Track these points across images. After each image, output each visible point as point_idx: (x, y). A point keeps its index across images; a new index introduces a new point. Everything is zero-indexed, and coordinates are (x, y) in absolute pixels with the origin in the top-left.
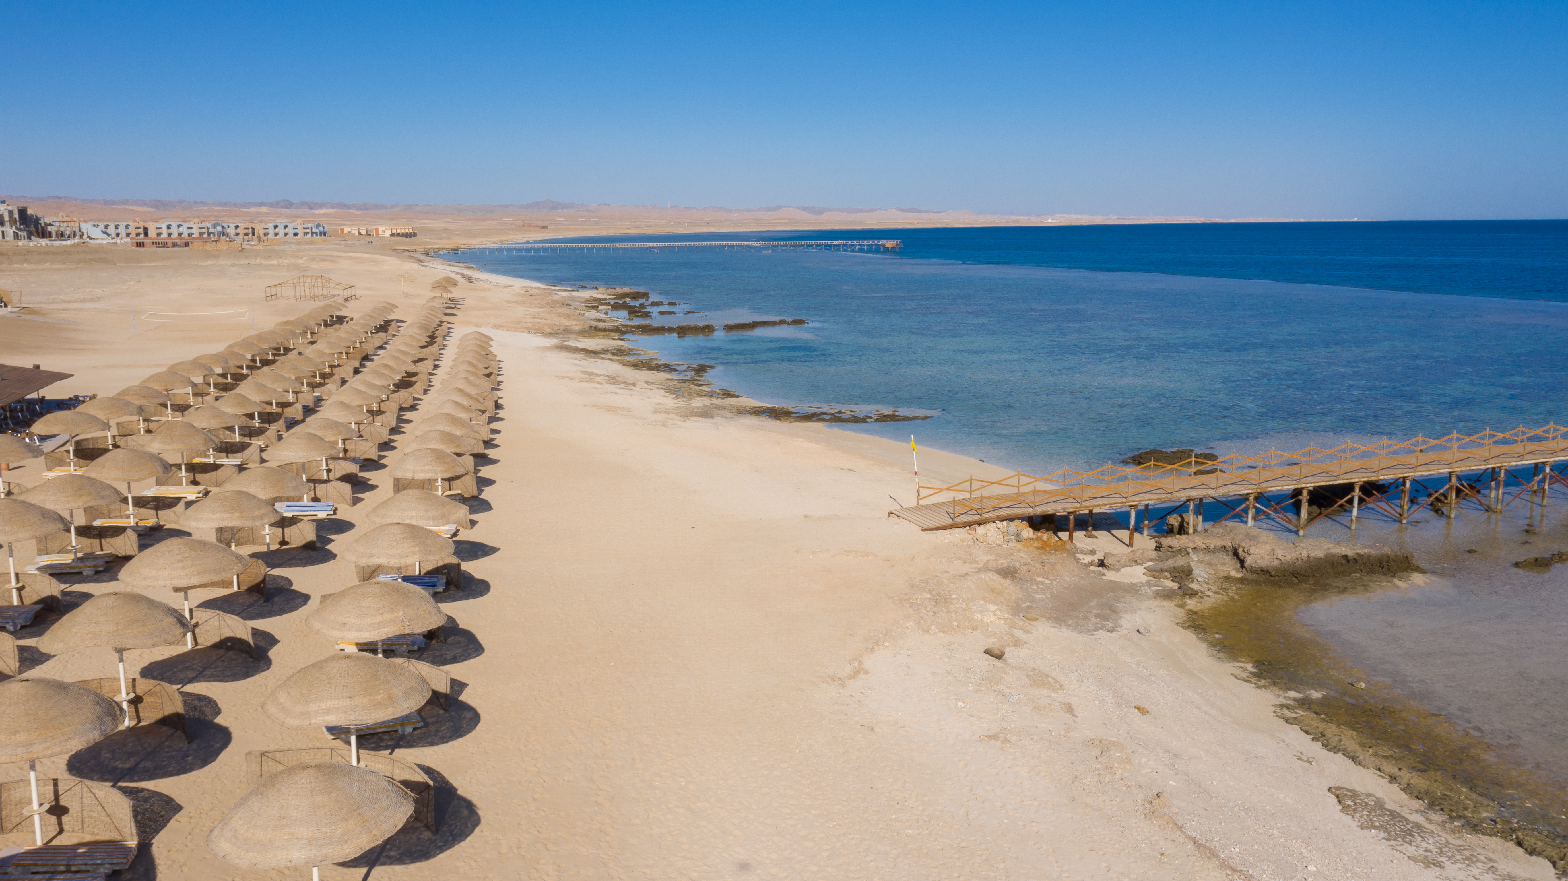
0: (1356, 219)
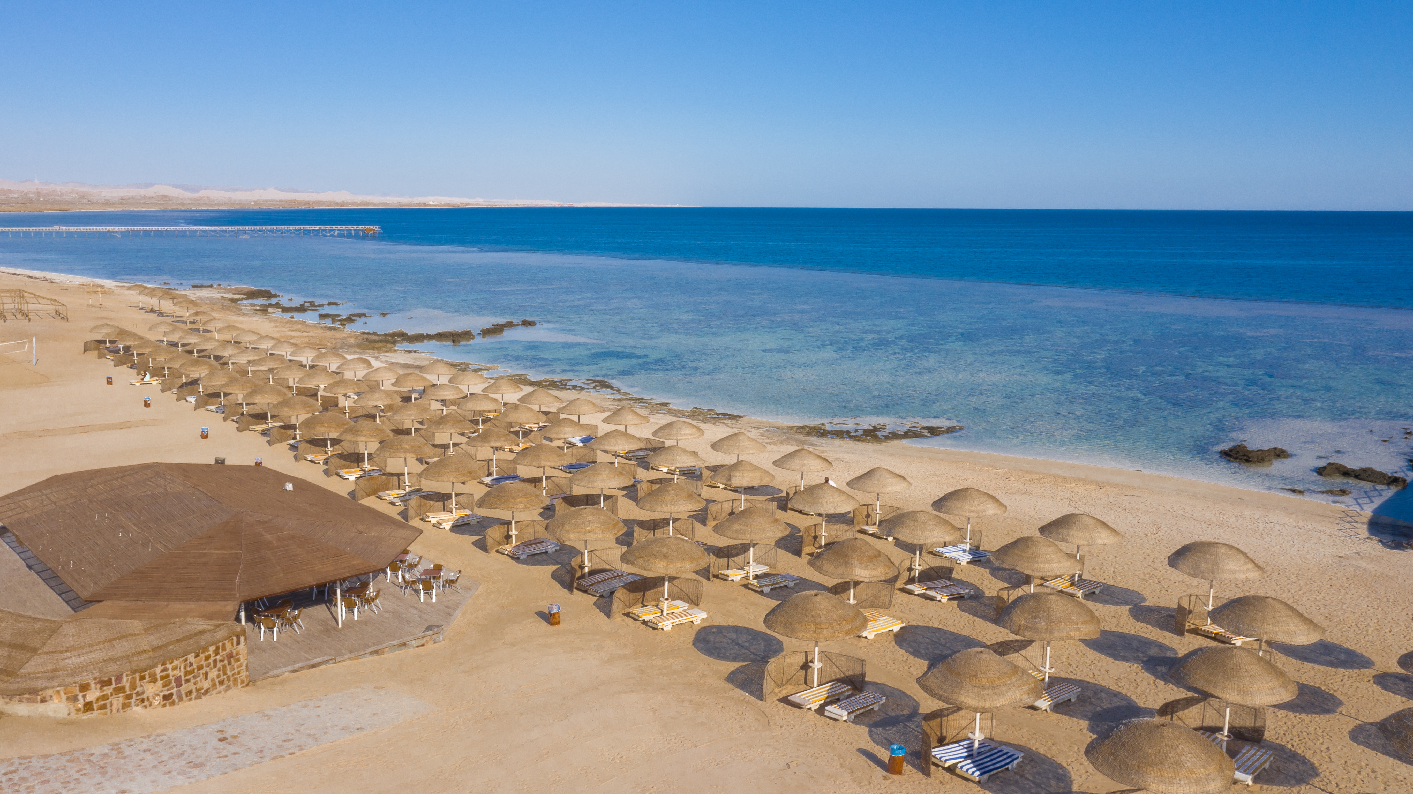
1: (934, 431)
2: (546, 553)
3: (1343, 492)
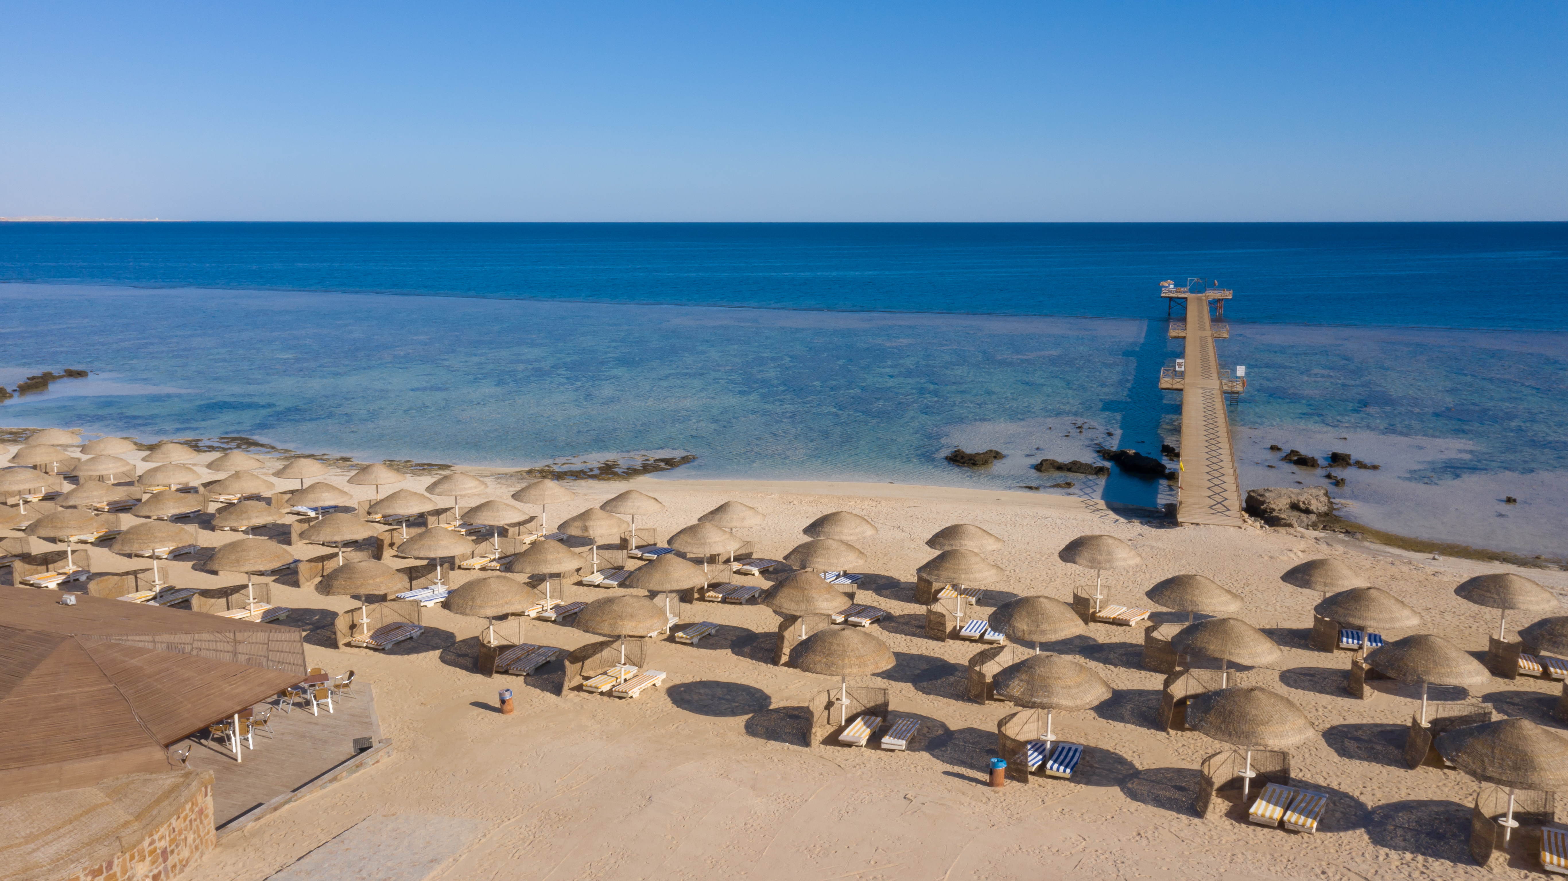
0: (157, 220)
1: (670, 463)
2: (411, 638)
3: (1069, 485)
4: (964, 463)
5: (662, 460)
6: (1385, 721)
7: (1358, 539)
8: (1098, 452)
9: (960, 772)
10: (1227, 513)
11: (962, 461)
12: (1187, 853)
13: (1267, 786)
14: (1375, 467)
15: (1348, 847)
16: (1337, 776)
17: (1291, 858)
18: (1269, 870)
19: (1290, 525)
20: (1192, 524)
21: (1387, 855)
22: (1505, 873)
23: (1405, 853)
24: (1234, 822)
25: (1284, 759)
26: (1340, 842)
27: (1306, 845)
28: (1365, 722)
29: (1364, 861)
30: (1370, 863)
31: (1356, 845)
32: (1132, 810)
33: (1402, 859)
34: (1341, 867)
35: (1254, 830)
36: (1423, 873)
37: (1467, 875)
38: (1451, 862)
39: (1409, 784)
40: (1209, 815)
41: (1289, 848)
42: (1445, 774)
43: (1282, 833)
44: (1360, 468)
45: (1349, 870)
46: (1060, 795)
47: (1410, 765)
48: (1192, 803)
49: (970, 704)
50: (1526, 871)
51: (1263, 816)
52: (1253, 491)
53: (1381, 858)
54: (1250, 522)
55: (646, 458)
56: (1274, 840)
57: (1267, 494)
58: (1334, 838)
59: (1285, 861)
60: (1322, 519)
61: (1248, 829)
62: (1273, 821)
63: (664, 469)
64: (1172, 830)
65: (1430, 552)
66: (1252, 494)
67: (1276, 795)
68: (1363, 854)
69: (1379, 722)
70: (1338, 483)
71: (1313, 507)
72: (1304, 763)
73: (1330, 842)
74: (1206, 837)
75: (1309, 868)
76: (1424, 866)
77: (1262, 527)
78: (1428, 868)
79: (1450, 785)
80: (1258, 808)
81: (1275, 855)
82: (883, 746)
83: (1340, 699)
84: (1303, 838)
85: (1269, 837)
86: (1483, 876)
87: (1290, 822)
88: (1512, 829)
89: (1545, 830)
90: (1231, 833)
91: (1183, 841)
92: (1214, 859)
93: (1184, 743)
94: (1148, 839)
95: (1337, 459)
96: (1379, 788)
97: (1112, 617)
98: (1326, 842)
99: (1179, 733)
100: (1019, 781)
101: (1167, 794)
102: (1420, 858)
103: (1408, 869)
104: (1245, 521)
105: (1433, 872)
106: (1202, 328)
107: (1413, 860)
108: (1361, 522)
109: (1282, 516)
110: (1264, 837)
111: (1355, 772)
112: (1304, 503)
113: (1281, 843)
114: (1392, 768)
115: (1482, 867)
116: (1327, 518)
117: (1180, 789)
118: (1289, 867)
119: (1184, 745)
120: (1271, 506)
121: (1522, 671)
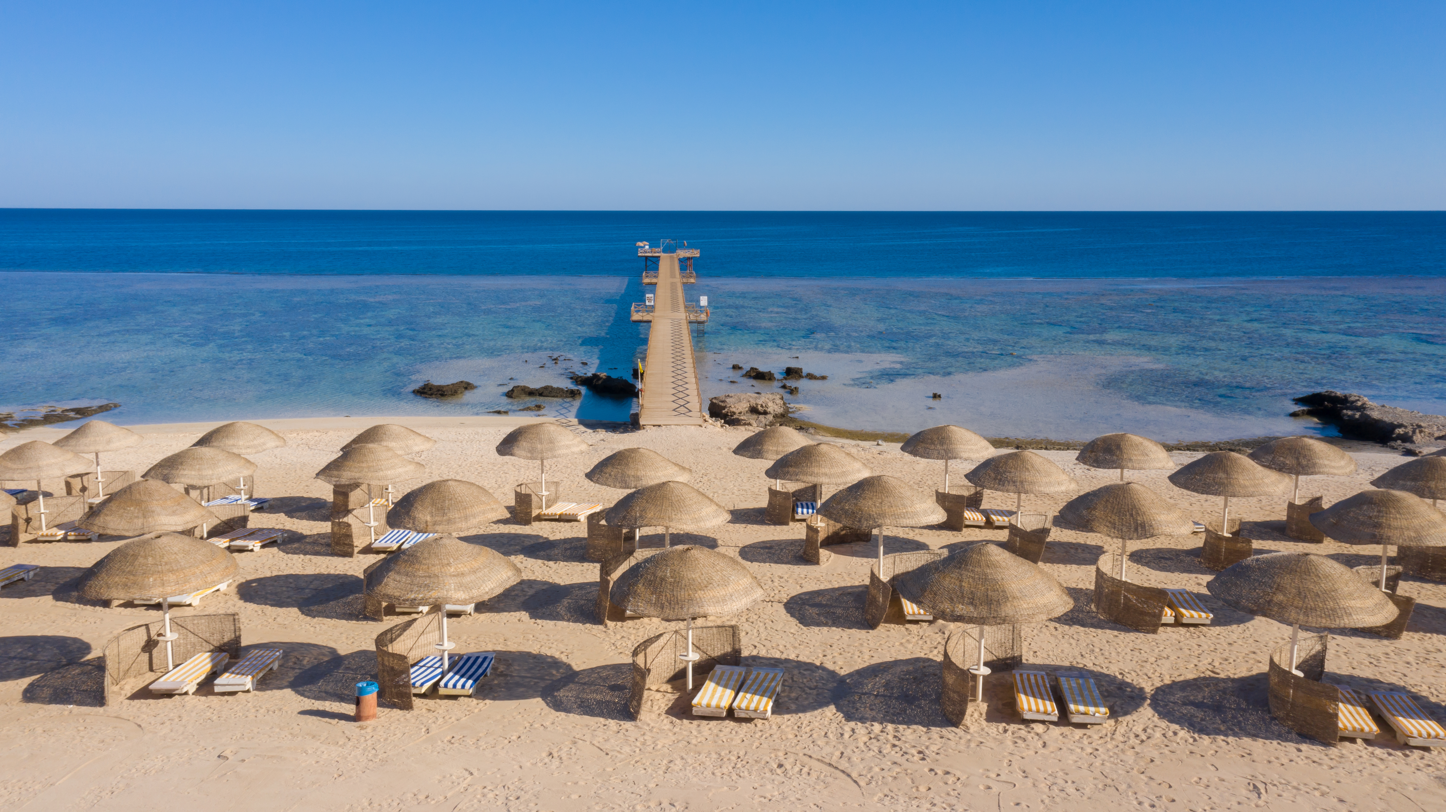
1: (83, 413)
3: (539, 407)
4: (431, 394)
5: (72, 410)
6: (843, 584)
7: (811, 433)
8: (571, 378)
9: (321, 708)
10: (689, 414)
11: (430, 392)
12: (609, 769)
13: (715, 669)
14: (823, 378)
15: (808, 729)
16: (795, 648)
17: (741, 754)
18: (713, 774)
19: (750, 424)
20: (654, 426)
21: (853, 730)
22: (983, 730)
23: (872, 725)
24: (674, 719)
25: (734, 635)
26: (799, 724)
27: (760, 734)
28: (822, 587)
29: (827, 743)
30: (834, 743)
31: (817, 724)
32: (547, 724)
33: (869, 733)
34: (801, 755)
35: (699, 726)
36: (894, 746)
37: (943, 740)
38: (924, 726)
39: (872, 645)
40: (644, 715)
41: (739, 742)
42: (907, 629)
43: (732, 724)
44: (810, 379)
45: (810, 757)
46: (453, 719)
47: (871, 625)
48: (626, 704)
49: (365, 622)
50: (1004, 724)
51: (708, 706)
52: (715, 398)
53: (846, 736)
54: (710, 421)
55: (53, 409)
56: (721, 735)
57: (728, 400)
58: (792, 719)
59: (733, 758)
60: (779, 420)
61: (691, 725)
62: (721, 710)
63: (72, 419)
64: (595, 742)
65: (874, 441)
66: (714, 401)
67: (725, 677)
68: (826, 734)
69: (837, 586)
70: (793, 391)
71: (770, 410)
72: (758, 639)
73: (788, 726)
74: (638, 744)
75: (763, 762)
76: (895, 737)
77: (722, 426)
78: (900, 739)
79: (914, 640)
80: (702, 698)
81: (723, 754)
82: (217, 689)
83: (796, 567)
84: (756, 725)
85: (715, 731)
86: (960, 738)
87: (740, 709)
88: (984, 677)
89: (1016, 673)
90: (670, 734)
91: (607, 754)
92: (644, 771)
93: (624, 634)
94: (561, 759)
95: (791, 373)
96: (841, 654)
97: (559, 513)
98: (783, 727)
99: (619, 624)
100: (401, 709)
101: (599, 697)
102: (890, 727)
103: (878, 744)
104: (705, 421)
105: (906, 742)
106: (673, 276)
107: (882, 732)
108: (812, 421)
109: (742, 418)
110: (710, 732)
111: (814, 641)
112: (762, 406)
113: (730, 736)
114: (854, 632)
115: (957, 727)
116: (783, 419)
117: (614, 688)
118: (739, 765)
119: (623, 637)
120: (732, 410)
121: (967, 523)
